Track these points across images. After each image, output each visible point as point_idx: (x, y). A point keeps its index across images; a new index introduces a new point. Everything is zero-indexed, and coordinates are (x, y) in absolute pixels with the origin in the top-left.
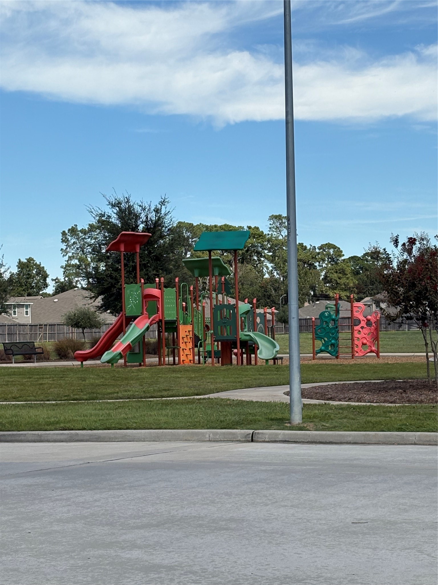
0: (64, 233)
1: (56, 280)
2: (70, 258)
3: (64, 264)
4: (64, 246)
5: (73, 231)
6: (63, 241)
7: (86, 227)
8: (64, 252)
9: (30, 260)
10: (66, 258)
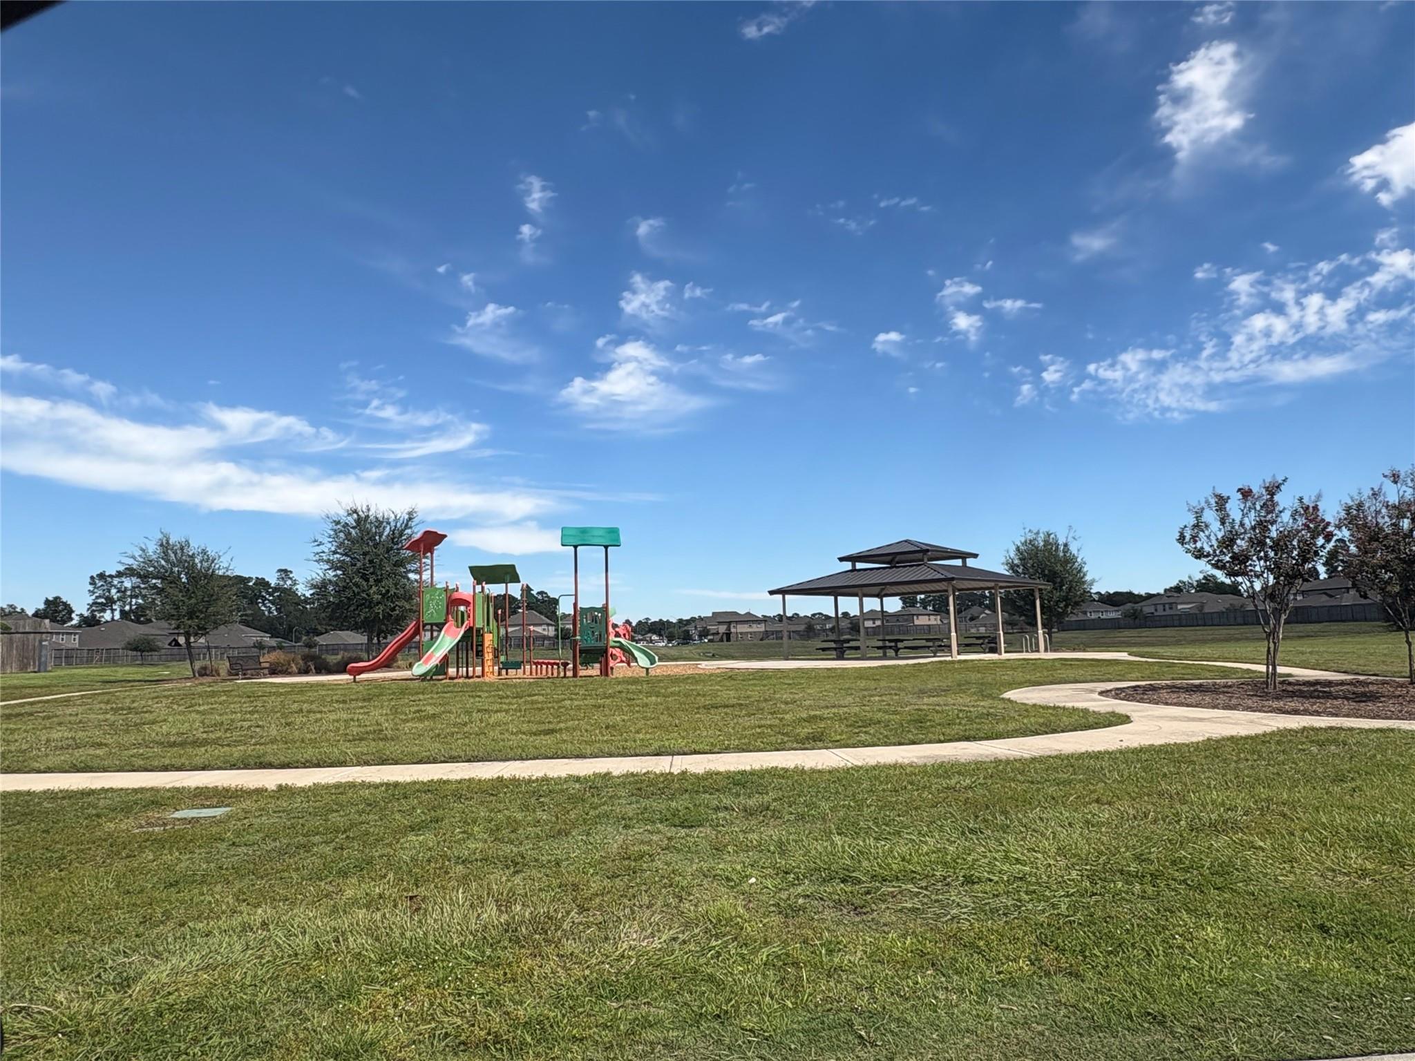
0: (92, 578)
1: (81, 615)
2: (97, 598)
3: (91, 602)
4: (91, 588)
5: (102, 576)
6: (91, 584)
7: (114, 573)
8: (92, 592)
9: (57, 598)
10: (93, 597)
